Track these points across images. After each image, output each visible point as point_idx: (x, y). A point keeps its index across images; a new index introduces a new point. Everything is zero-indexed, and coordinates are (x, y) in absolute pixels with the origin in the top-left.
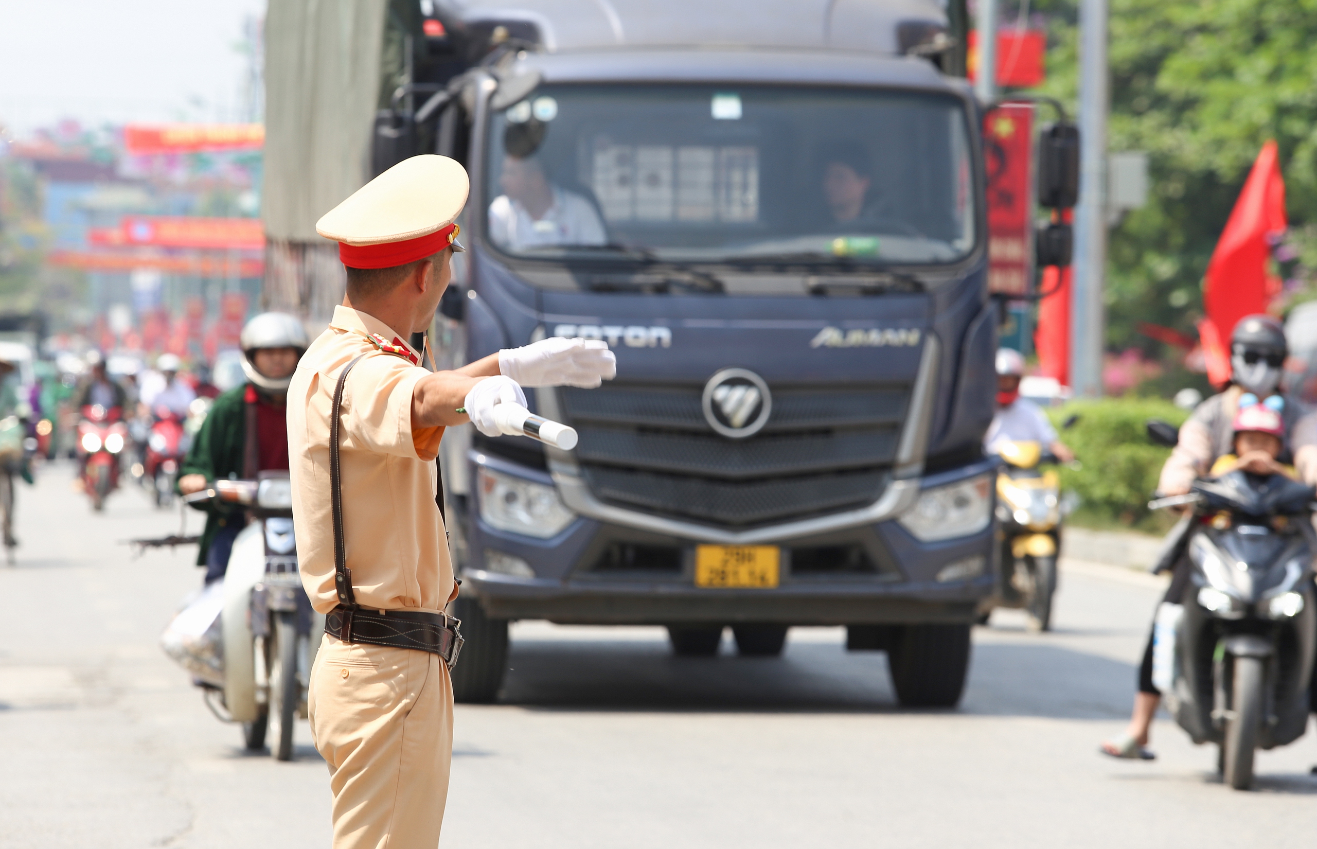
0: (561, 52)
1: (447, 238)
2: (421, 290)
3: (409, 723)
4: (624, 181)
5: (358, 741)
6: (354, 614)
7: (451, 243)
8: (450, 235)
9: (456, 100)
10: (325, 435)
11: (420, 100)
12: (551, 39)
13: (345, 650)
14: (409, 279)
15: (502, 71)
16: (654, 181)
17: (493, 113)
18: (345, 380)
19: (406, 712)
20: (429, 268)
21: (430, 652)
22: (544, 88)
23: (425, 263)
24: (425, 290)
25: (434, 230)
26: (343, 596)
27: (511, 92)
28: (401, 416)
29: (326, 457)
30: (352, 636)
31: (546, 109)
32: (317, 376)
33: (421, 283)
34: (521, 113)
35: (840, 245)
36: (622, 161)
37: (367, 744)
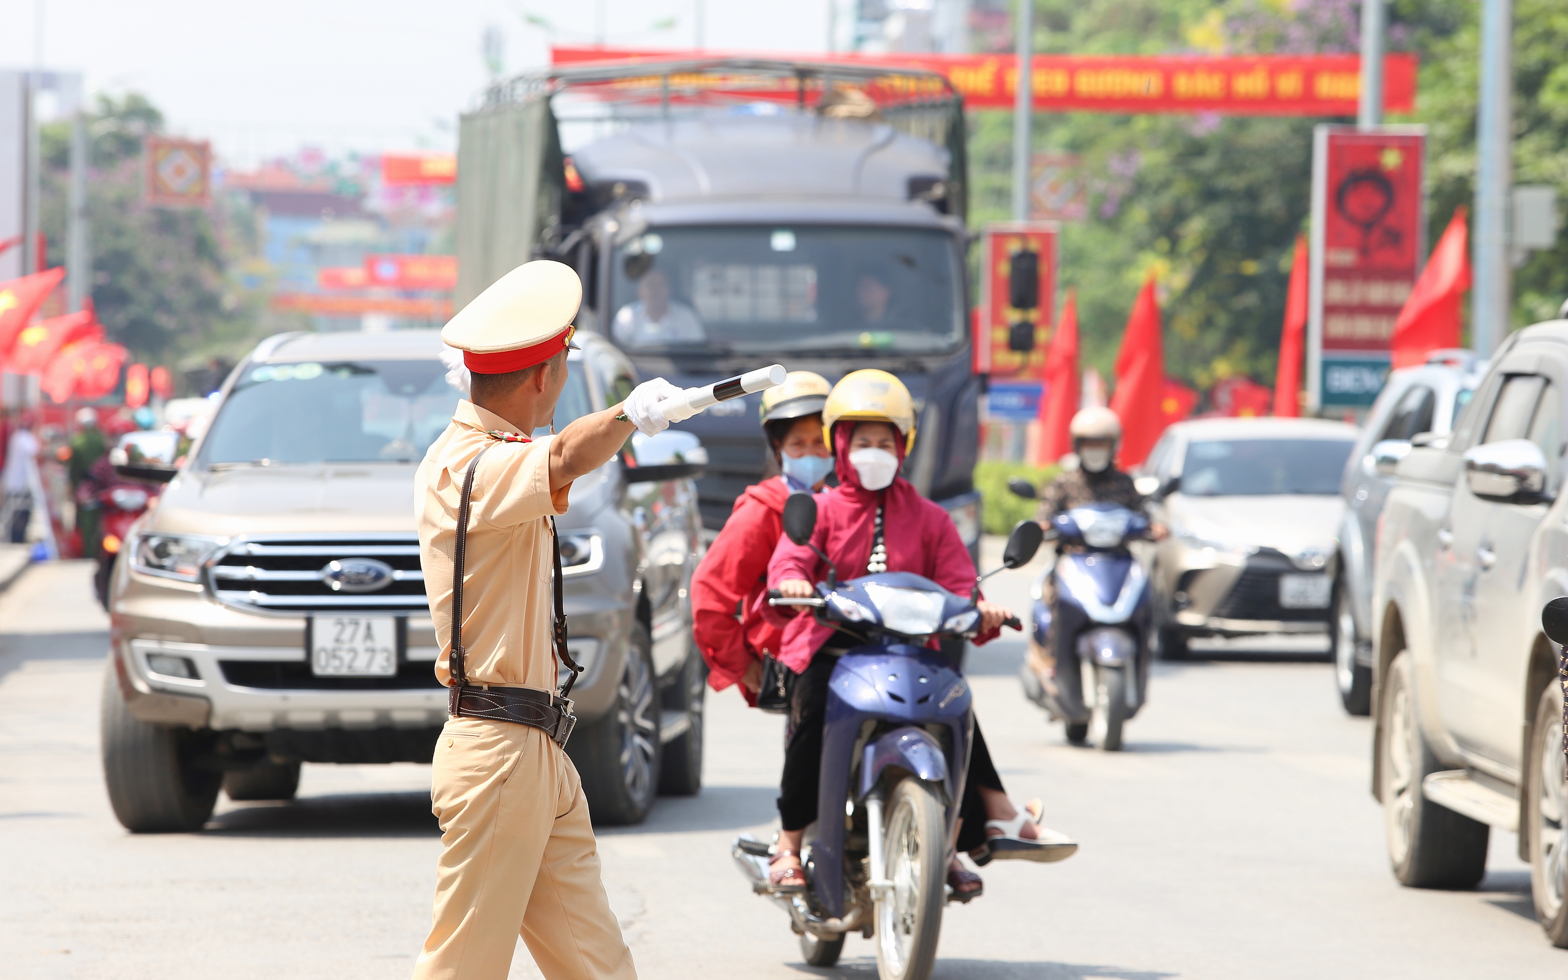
0: (667, 202)
1: (563, 341)
2: (540, 391)
3: (506, 791)
4: (716, 292)
5: (465, 802)
6: (462, 689)
7: (567, 345)
8: (566, 338)
9: (588, 238)
10: (453, 525)
11: (564, 237)
12: (657, 191)
13: (456, 722)
14: (529, 381)
15: (622, 216)
16: (737, 291)
17: (615, 248)
18: (474, 472)
19: (503, 780)
20: (547, 370)
21: (529, 725)
22: (652, 229)
23: (544, 365)
24: (543, 390)
25: (550, 336)
26: (454, 672)
27: (627, 232)
28: (537, 477)
29: (452, 544)
30: (459, 710)
31: (653, 244)
32: (445, 470)
33: (540, 384)
34: (635, 248)
35: (866, 339)
36: (714, 277)
37: (470, 805)
